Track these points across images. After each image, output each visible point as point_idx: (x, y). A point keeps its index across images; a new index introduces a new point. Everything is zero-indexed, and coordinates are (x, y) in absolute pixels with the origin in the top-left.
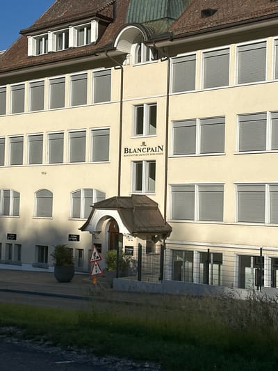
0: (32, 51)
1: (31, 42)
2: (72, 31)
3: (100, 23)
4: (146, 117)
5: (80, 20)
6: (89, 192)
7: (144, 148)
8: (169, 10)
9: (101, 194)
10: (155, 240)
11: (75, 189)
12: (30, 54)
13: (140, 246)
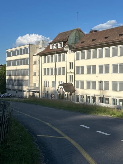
0: (51, 48)
1: (51, 46)
2: (59, 44)
3: (64, 42)
4: (71, 65)
5: (60, 42)
6: (61, 82)
7: (71, 72)
8: (75, 41)
9: (63, 82)
10: (72, 93)
11: (59, 81)
12: (51, 49)
13: (67, 94)
